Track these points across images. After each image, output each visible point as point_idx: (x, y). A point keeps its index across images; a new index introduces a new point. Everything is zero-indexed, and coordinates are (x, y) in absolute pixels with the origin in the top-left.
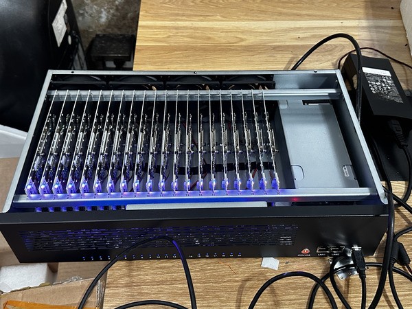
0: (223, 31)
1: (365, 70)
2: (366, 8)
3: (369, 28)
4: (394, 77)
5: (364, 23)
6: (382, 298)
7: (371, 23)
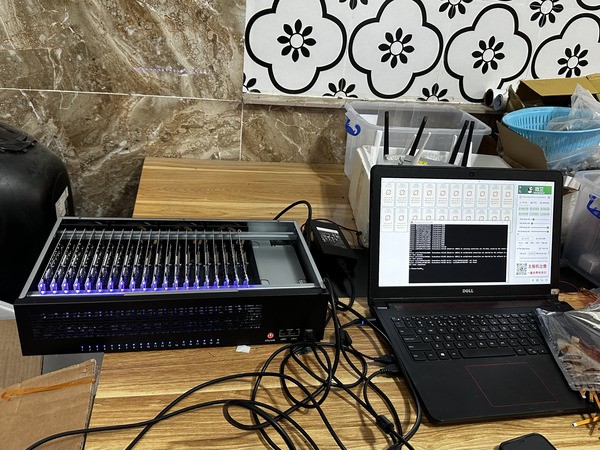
0: (209, 208)
1: (318, 228)
2: (323, 197)
3: (325, 209)
4: (341, 234)
5: (321, 206)
6: (339, 365)
7: (327, 206)
